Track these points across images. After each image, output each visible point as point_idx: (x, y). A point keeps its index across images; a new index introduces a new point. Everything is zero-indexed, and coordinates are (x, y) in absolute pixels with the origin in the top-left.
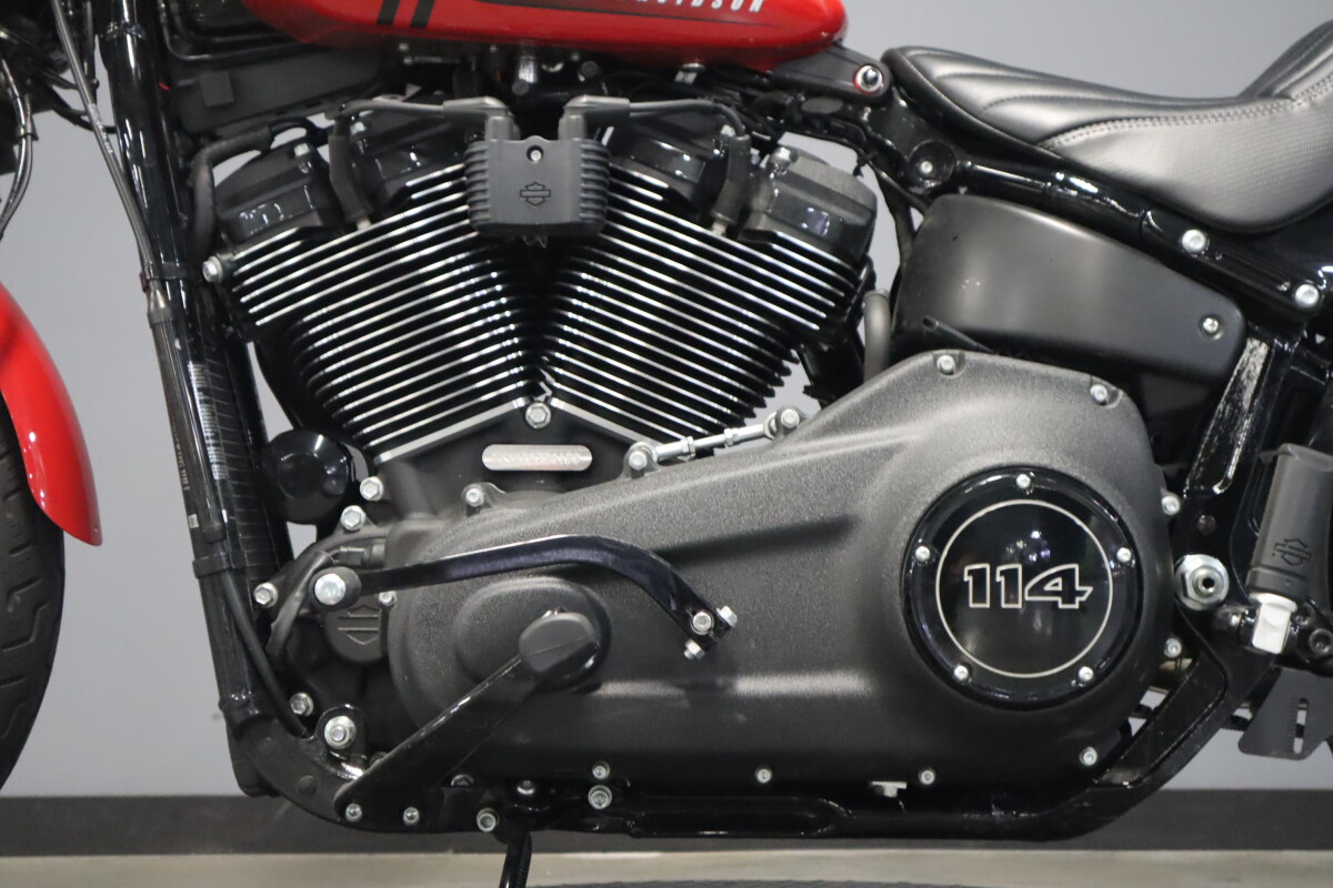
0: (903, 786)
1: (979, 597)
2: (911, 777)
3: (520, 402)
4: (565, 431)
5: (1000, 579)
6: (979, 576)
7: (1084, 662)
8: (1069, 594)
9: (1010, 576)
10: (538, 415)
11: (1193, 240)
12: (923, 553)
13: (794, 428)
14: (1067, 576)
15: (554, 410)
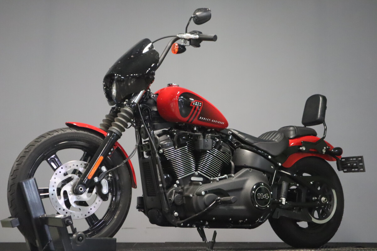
0: (242, 221)
1: (259, 197)
2: (244, 220)
3: (194, 172)
4: (199, 176)
5: (261, 195)
6: (259, 195)
7: (268, 205)
8: (267, 197)
9: (262, 195)
10: (197, 173)
11: (270, 157)
12: (253, 192)
13: (233, 177)
14: (267, 195)
15: (198, 173)
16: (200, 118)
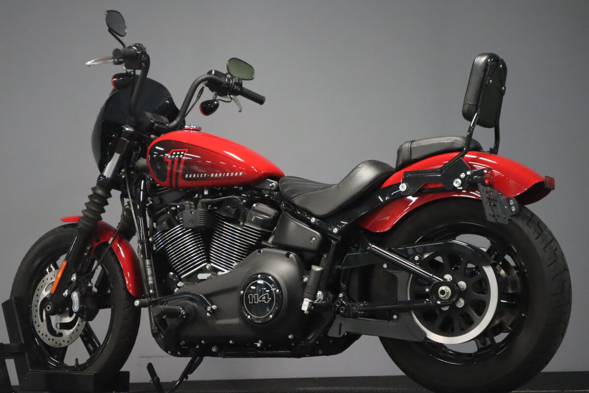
1: (251, 301)
3: (204, 265)
5: (254, 297)
6: (251, 296)
7: (270, 314)
8: (267, 300)
9: (256, 296)
10: (208, 266)
11: (313, 220)
12: (242, 292)
14: (266, 295)
15: (211, 266)
16: (187, 176)
